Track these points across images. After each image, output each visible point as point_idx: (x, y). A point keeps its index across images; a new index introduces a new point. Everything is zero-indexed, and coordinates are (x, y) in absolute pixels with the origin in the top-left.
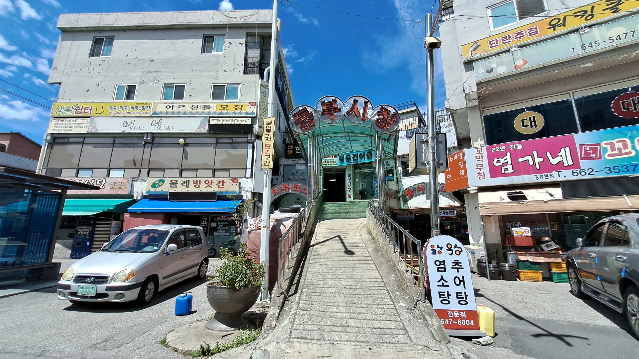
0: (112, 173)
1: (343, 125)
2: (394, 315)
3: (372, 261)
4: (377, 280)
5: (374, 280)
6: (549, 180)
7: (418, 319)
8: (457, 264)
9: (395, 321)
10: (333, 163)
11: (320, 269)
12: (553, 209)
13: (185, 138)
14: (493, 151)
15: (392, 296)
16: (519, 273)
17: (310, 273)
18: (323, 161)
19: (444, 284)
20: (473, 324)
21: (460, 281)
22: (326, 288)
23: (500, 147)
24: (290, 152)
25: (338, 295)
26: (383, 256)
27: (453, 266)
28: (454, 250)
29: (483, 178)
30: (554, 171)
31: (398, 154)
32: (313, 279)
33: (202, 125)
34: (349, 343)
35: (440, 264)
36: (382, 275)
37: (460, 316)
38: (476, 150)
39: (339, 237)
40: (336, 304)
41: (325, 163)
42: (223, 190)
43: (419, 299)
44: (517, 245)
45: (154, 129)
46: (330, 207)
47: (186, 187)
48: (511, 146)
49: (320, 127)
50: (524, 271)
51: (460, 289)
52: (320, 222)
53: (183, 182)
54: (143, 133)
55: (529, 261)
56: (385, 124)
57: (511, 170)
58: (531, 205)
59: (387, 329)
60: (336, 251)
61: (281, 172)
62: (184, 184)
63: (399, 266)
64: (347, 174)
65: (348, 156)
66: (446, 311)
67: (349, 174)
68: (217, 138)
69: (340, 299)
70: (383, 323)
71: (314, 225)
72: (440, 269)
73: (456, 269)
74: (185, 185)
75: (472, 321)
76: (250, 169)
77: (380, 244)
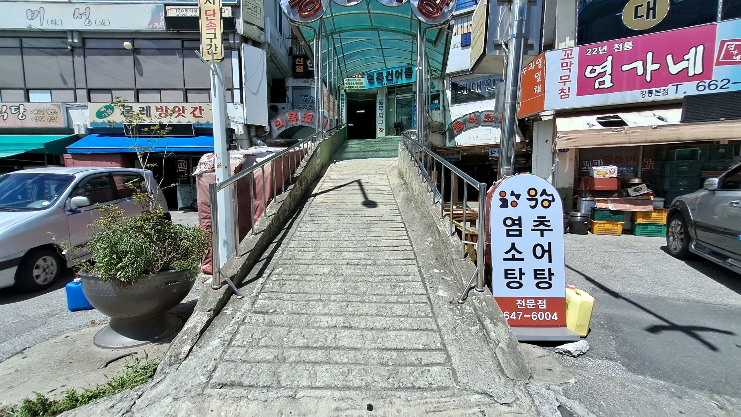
0: (33, 96)
1: (369, 12)
2: (427, 316)
3: (400, 217)
4: (404, 248)
5: (399, 248)
6: (661, 97)
7: (468, 325)
8: (542, 223)
9: (426, 330)
10: (359, 85)
11: (314, 231)
12: (662, 138)
13: (132, 40)
14: (588, 54)
15: (425, 276)
16: (592, 224)
17: (297, 238)
18: (345, 82)
19: (516, 257)
20: (556, 318)
21: (544, 251)
22: (315, 266)
23: (600, 48)
24: (300, 69)
25: (333, 278)
26: (417, 208)
27: (535, 226)
28: (540, 199)
29: (567, 96)
30: (671, 85)
31: (448, 71)
32: (298, 249)
33: (154, 19)
34: (329, 393)
35: (513, 224)
36: (412, 240)
37: (537, 306)
38: (564, 52)
39: (359, 182)
40: (325, 297)
41: (348, 85)
42: (202, 121)
43: (473, 285)
44: (596, 189)
45: (79, 25)
46: (354, 144)
47: (147, 116)
48: (616, 46)
49: (332, 15)
50: (599, 222)
51: (543, 264)
52: (335, 163)
53: (141, 109)
54: (65, 32)
55: (609, 210)
56: (433, 8)
57: (608, 84)
58: (632, 132)
59: (410, 350)
60: (349, 201)
61: (288, 98)
62: (143, 112)
63: (440, 226)
64: (378, 101)
65: (380, 74)
66: (515, 299)
67: (381, 102)
68: (183, 40)
69: (335, 285)
70: (403, 338)
71: (324, 167)
72: (511, 233)
73: (539, 232)
74: (144, 114)
75: (555, 314)
76: (239, 91)
77: (414, 191)
